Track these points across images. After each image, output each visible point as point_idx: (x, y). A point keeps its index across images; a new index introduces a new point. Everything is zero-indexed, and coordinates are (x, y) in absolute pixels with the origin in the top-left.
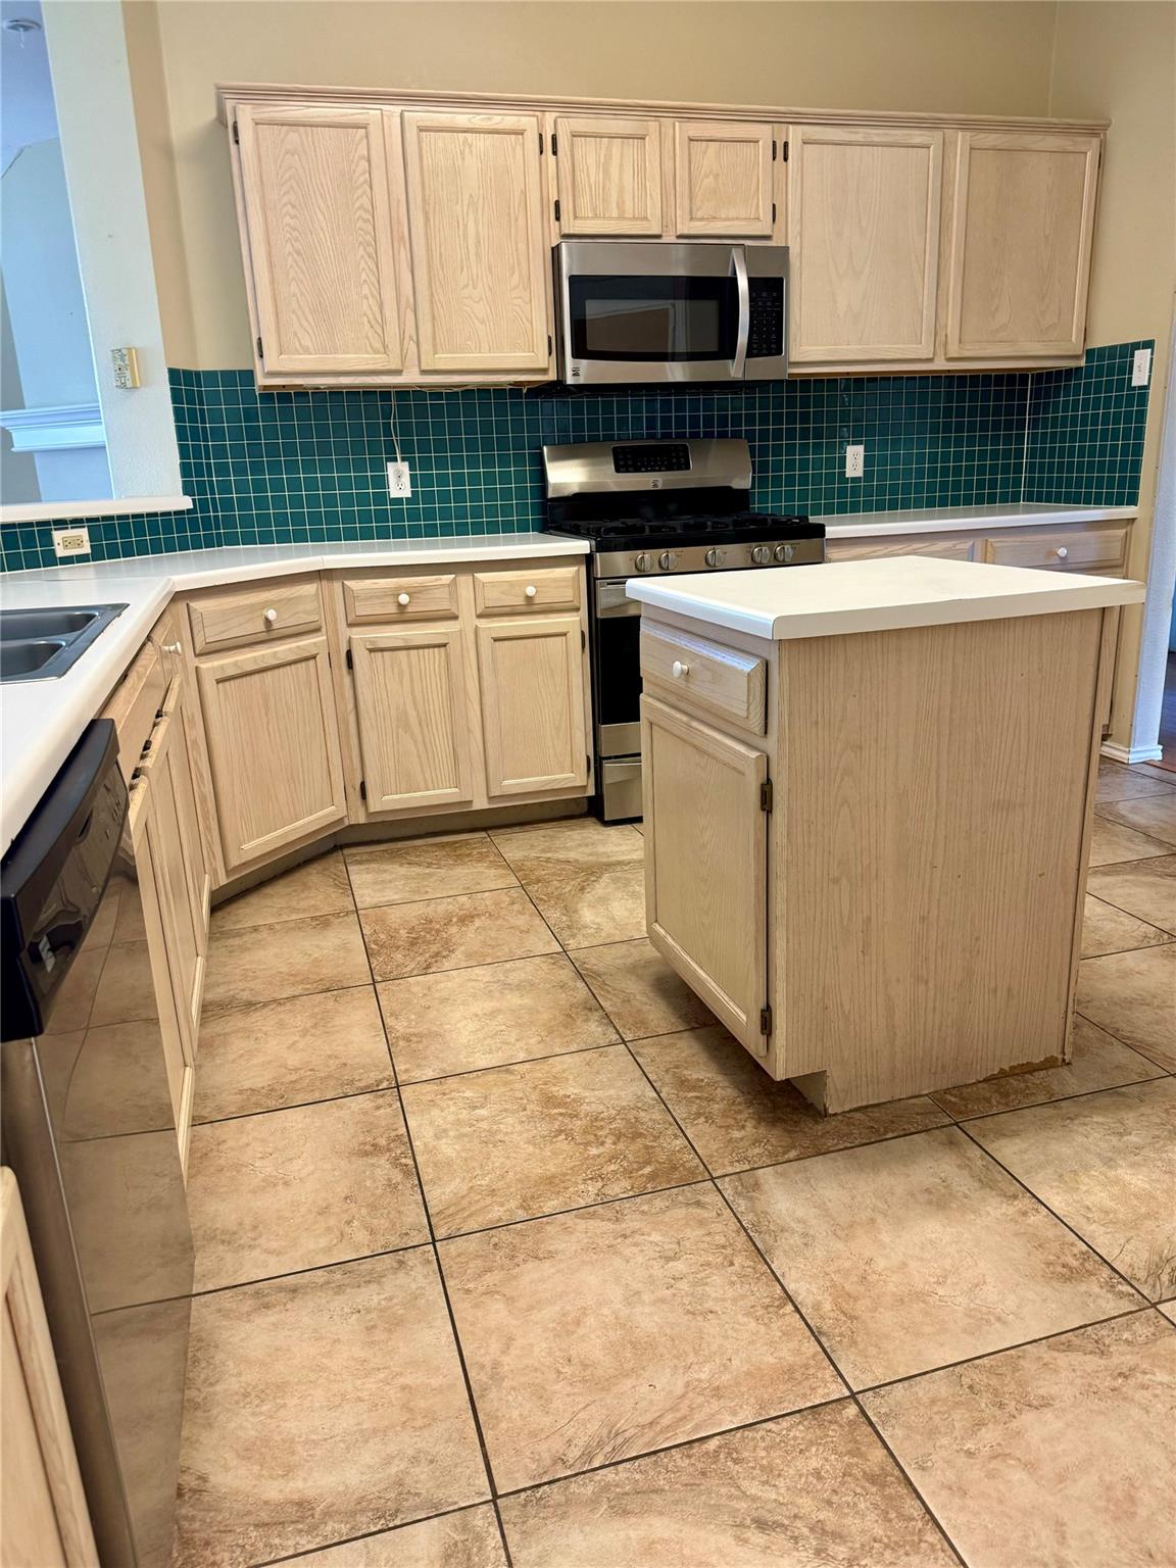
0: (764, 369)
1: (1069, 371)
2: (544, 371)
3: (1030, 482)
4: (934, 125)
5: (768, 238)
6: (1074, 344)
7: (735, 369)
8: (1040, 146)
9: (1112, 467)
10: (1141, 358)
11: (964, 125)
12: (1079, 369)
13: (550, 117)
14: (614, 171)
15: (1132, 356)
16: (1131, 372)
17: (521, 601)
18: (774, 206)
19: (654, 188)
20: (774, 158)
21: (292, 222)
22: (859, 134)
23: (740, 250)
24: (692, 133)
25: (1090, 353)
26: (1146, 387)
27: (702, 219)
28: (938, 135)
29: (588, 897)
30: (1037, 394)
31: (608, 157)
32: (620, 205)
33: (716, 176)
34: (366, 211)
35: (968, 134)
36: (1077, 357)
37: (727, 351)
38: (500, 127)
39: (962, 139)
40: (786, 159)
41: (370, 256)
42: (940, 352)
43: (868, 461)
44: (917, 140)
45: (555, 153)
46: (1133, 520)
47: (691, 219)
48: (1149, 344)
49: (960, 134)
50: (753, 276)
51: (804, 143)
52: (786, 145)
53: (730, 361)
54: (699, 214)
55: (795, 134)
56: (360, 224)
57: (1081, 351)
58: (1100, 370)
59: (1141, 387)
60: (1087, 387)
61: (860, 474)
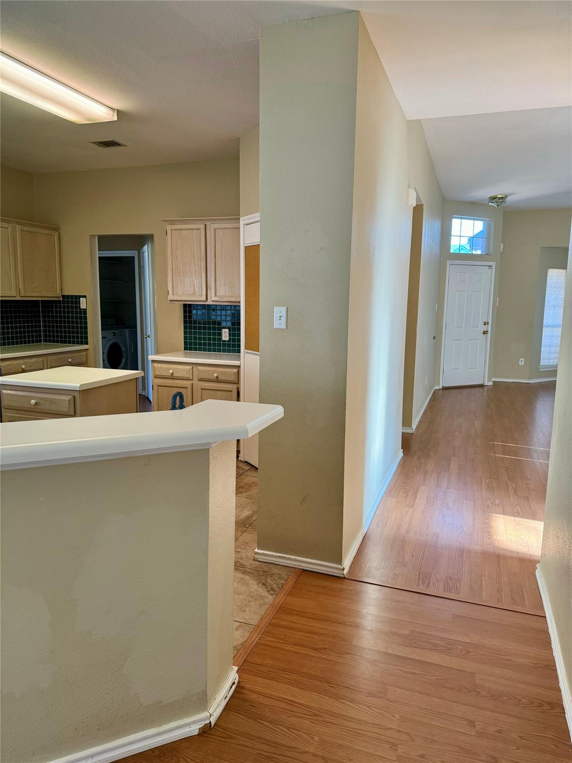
1: (56, 301)
3: (46, 336)
4: (9, 222)
6: (59, 294)
8: (41, 232)
9: (77, 332)
10: (82, 300)
15: (79, 299)
16: (80, 304)
25: (63, 296)
26: (86, 309)
28: (11, 225)
30: (44, 307)
35: (20, 226)
42: (18, 294)
44: (4, 226)
46: (88, 349)
48: (84, 297)
49: (17, 226)
57: (60, 296)
58: (68, 302)
59: (84, 309)
60: (64, 307)
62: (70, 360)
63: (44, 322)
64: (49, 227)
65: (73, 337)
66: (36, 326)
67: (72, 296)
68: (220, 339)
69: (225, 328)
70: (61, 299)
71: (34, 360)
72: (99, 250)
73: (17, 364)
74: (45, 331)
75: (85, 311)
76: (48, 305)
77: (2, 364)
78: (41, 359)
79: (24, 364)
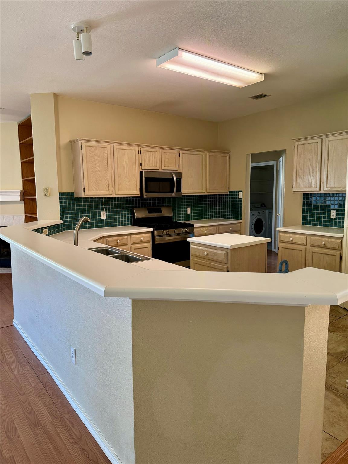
0: (178, 195)
1: (226, 194)
2: (138, 195)
3: (219, 214)
4: (203, 151)
5: (177, 170)
6: (227, 190)
7: (173, 195)
8: (220, 155)
9: (236, 212)
10: (240, 194)
11: (208, 152)
13: (140, 147)
14: (151, 158)
15: (238, 193)
16: (238, 196)
17: (140, 241)
18: (178, 165)
19: (158, 161)
20: (178, 156)
21: (92, 165)
23: (174, 173)
24: (164, 152)
25: (230, 192)
27: (166, 167)
30: (219, 198)
31: (150, 155)
32: (152, 164)
33: (169, 159)
34: (106, 163)
35: (209, 153)
36: (228, 192)
37: (172, 191)
38: (131, 149)
40: (180, 156)
41: (107, 172)
42: (206, 191)
43: (191, 210)
44: (201, 154)
45: (141, 154)
46: (241, 222)
47: (164, 167)
48: (241, 191)
50: (176, 178)
51: (183, 154)
52: (180, 154)
55: (181, 152)
56: (105, 166)
57: (228, 191)
58: (232, 195)
60: (230, 197)
61: (190, 213)
62: (231, 229)
63: (219, 206)
64: (225, 152)
65: (234, 215)
66: (214, 209)
67: (234, 191)
68: (329, 218)
69: (333, 210)
70: (229, 193)
71: (212, 228)
72: (251, 163)
73: (203, 230)
74: (219, 212)
75: (241, 200)
76: (221, 197)
77: (195, 230)
78: (215, 228)
79: (206, 230)
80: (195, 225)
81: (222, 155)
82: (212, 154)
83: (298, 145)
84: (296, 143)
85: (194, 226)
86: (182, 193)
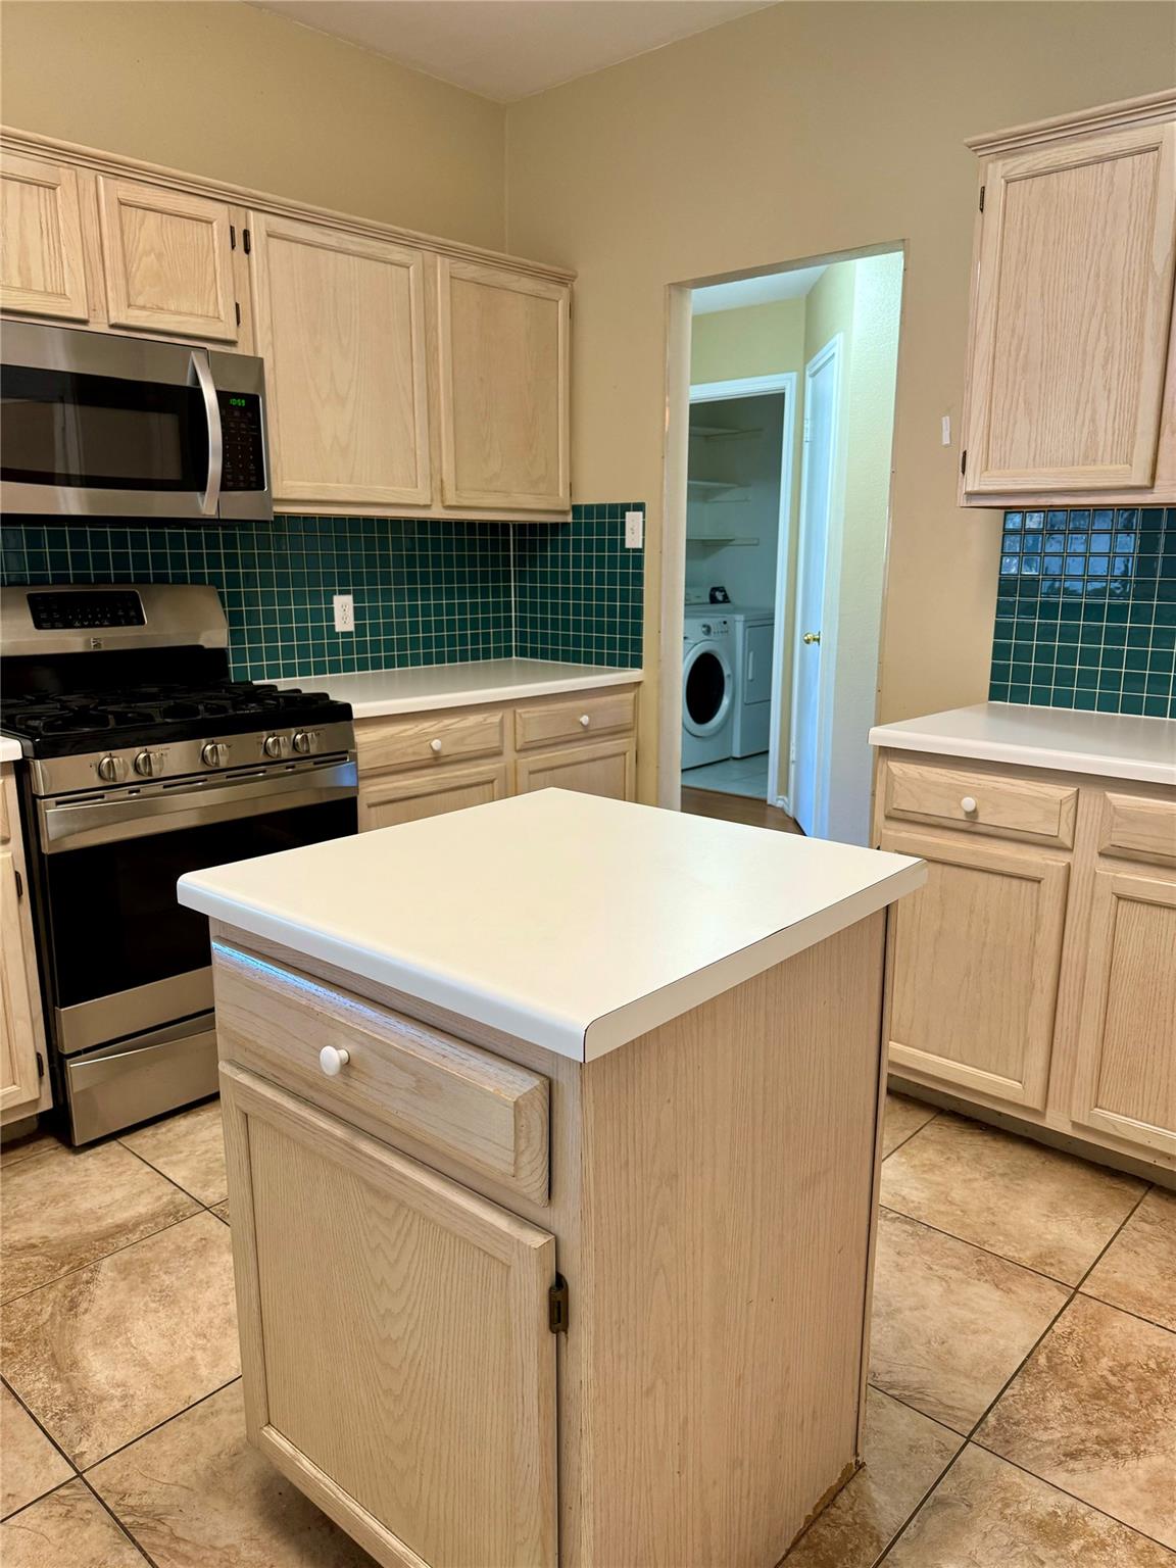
0: (241, 505)
1: (555, 526)
3: (522, 637)
4: (413, 244)
5: (232, 343)
6: (562, 500)
7: (207, 504)
8: (515, 286)
9: (612, 628)
10: (633, 519)
11: (443, 250)
12: (566, 524)
15: (624, 517)
16: (623, 534)
18: (237, 305)
19: (73, 257)
20: (233, 247)
22: (332, 238)
23: (202, 355)
24: (121, 196)
25: (576, 509)
26: (641, 550)
27: (143, 308)
28: (417, 255)
29: (88, 1322)
30: (520, 545)
32: (25, 271)
33: (160, 256)
35: (448, 262)
36: (564, 513)
37: (195, 480)
39: (442, 265)
40: (247, 250)
42: (437, 497)
43: (358, 613)
46: (638, 684)
47: (129, 306)
48: (639, 507)
49: (439, 258)
50: (221, 389)
51: (269, 235)
52: (246, 234)
53: (198, 494)
54: (140, 301)
55: (257, 224)
57: (568, 507)
58: (589, 529)
59: (635, 550)
60: (577, 543)
61: (351, 628)
62: (585, 719)
63: (521, 592)
64: (542, 271)
65: (600, 643)
66: (496, 607)
67: (601, 509)
71: (473, 720)
73: (416, 736)
74: (522, 622)
75: (637, 557)
76: (533, 537)
77: (362, 736)
78: (495, 718)
79: (439, 734)
80: (359, 710)
81: (527, 284)
82: (470, 271)
83: (1007, 182)
84: (1000, 163)
85: (355, 716)
86: (276, 494)
